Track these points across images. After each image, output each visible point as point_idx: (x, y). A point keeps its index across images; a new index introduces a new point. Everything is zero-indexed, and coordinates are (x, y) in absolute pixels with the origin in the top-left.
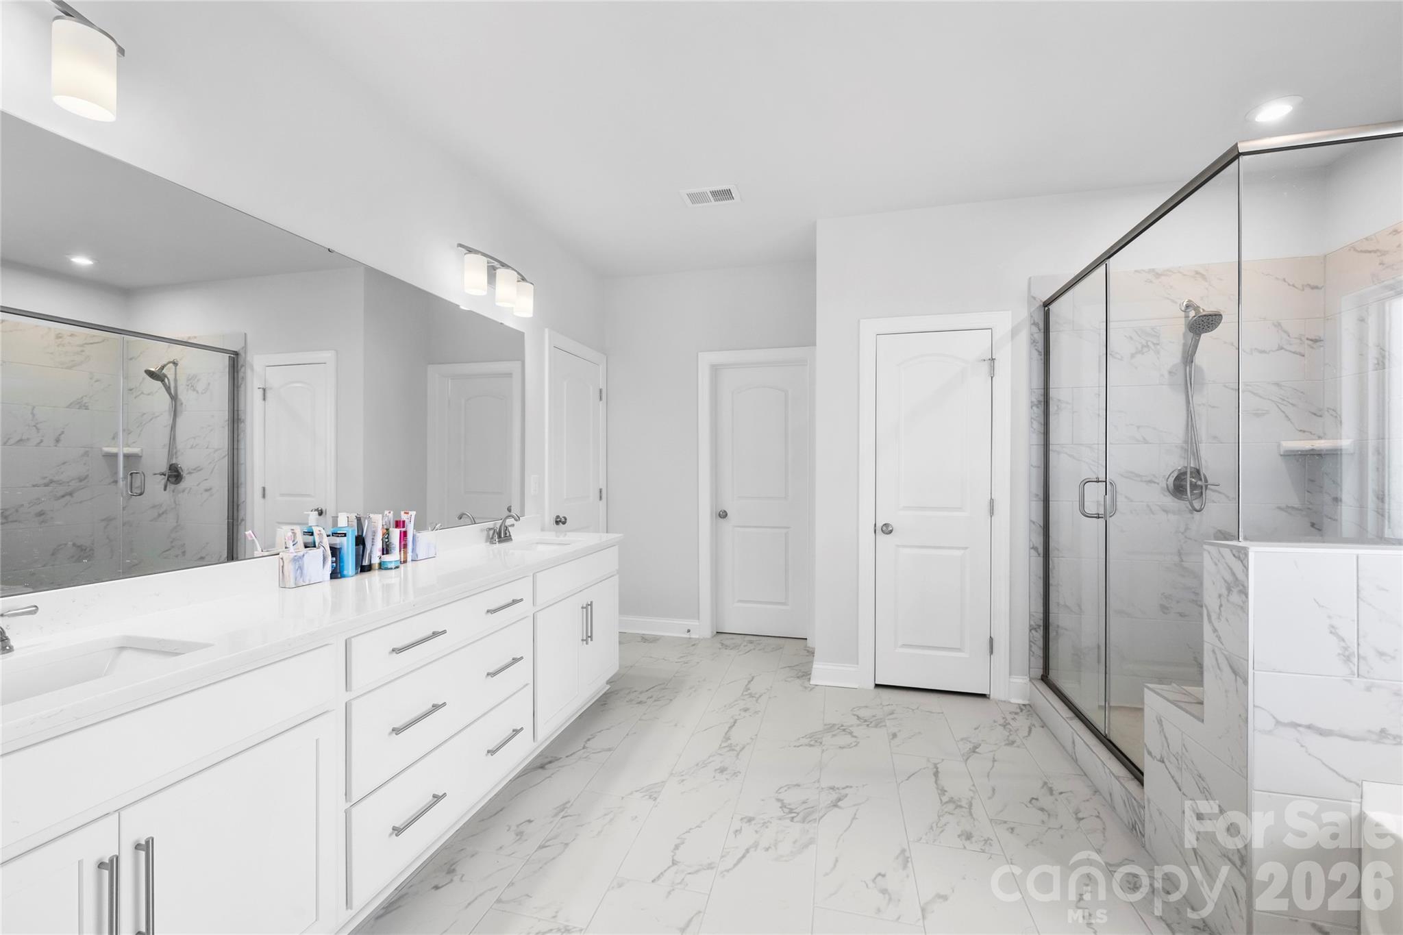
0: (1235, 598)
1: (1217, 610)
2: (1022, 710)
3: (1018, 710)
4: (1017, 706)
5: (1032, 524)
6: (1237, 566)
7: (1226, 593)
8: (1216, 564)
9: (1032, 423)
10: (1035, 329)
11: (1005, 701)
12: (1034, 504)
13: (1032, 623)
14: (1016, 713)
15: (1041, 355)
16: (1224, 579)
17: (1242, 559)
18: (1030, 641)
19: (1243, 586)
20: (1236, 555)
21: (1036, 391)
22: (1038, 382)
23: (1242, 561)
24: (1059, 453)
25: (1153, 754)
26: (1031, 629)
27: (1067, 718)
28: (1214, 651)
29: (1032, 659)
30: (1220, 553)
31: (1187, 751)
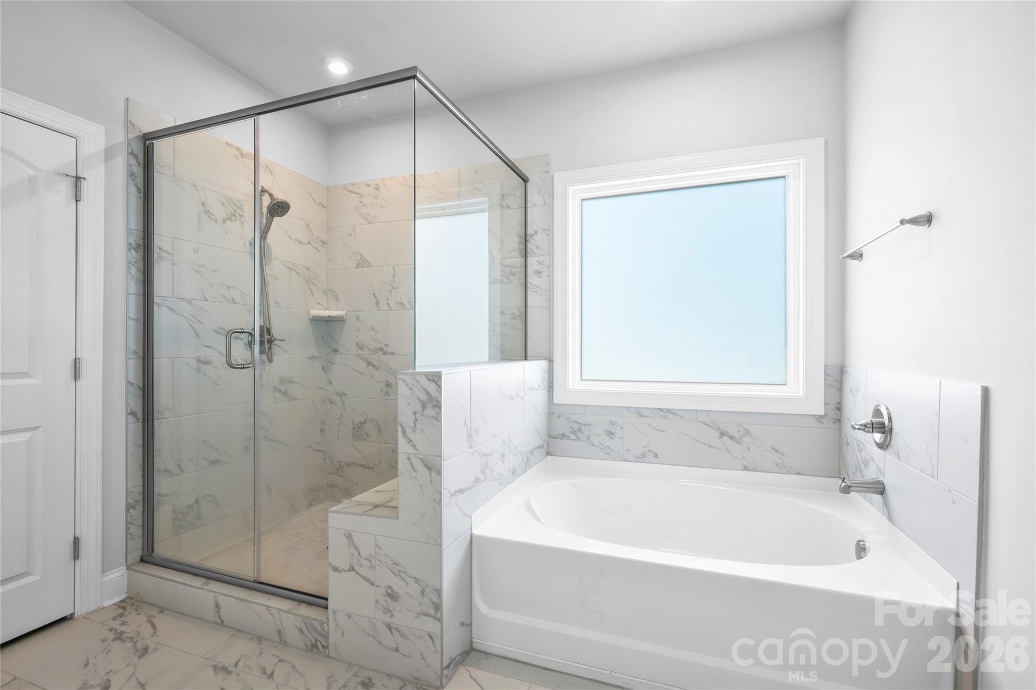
0: (430, 411)
1: (412, 425)
2: (124, 608)
3: (120, 611)
4: (116, 607)
5: (130, 386)
6: (431, 387)
7: (421, 409)
8: (411, 389)
9: (130, 268)
10: (133, 161)
11: (96, 610)
12: (132, 362)
13: (130, 501)
14: (121, 615)
15: (140, 193)
16: (418, 398)
17: (436, 381)
18: (127, 523)
19: (437, 401)
20: (431, 379)
21: (134, 231)
22: (135, 222)
23: (436, 383)
24: (159, 305)
25: (340, 568)
26: (129, 507)
27: (202, 585)
28: (409, 459)
29: (130, 542)
30: (415, 379)
31: (380, 549)
